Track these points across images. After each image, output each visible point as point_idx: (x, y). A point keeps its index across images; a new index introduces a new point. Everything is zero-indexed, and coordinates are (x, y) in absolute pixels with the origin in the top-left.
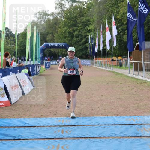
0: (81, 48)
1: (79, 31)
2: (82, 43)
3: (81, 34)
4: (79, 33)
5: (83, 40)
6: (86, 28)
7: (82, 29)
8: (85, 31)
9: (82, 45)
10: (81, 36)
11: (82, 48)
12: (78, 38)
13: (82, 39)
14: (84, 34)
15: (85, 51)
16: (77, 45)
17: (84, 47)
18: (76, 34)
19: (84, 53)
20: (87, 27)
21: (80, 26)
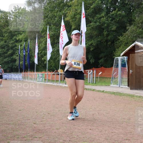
0: (6, 61)
1: (5, 42)
2: (8, 55)
3: (6, 45)
4: (5, 44)
5: (10, 52)
6: (13, 39)
7: (8, 39)
8: (12, 42)
9: (8, 57)
10: (8, 47)
11: (8, 60)
12: (3, 50)
13: (8, 50)
14: (10, 45)
15: (11, 64)
16: (2, 57)
17: (10, 59)
18: (2, 44)
19: (10, 66)
20: (15, 37)
21: (6, 36)
